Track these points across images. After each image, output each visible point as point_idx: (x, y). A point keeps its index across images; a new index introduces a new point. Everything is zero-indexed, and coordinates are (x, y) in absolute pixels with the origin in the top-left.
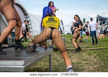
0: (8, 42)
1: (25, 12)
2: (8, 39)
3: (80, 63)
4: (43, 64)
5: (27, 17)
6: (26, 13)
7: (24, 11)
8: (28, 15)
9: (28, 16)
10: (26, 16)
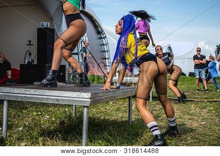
0: (67, 79)
1: (99, 28)
2: (66, 75)
3: (180, 118)
4: (120, 115)
5: (101, 38)
6: (100, 30)
7: (97, 25)
8: (104, 33)
9: (104, 35)
10: (100, 36)
